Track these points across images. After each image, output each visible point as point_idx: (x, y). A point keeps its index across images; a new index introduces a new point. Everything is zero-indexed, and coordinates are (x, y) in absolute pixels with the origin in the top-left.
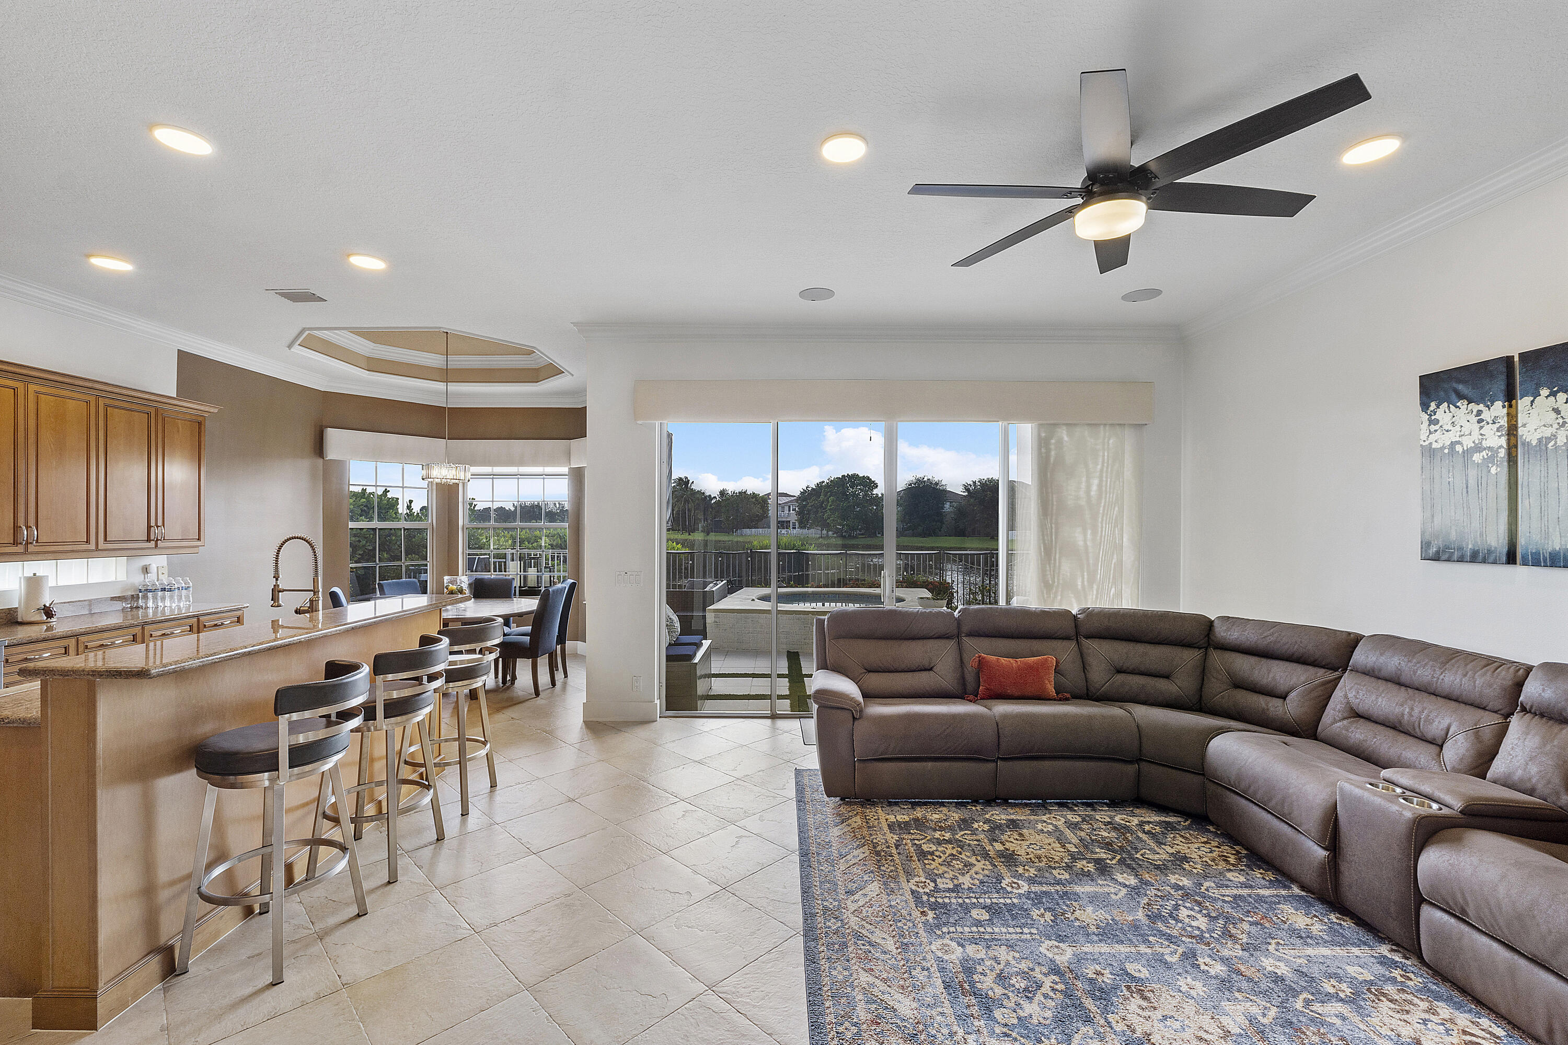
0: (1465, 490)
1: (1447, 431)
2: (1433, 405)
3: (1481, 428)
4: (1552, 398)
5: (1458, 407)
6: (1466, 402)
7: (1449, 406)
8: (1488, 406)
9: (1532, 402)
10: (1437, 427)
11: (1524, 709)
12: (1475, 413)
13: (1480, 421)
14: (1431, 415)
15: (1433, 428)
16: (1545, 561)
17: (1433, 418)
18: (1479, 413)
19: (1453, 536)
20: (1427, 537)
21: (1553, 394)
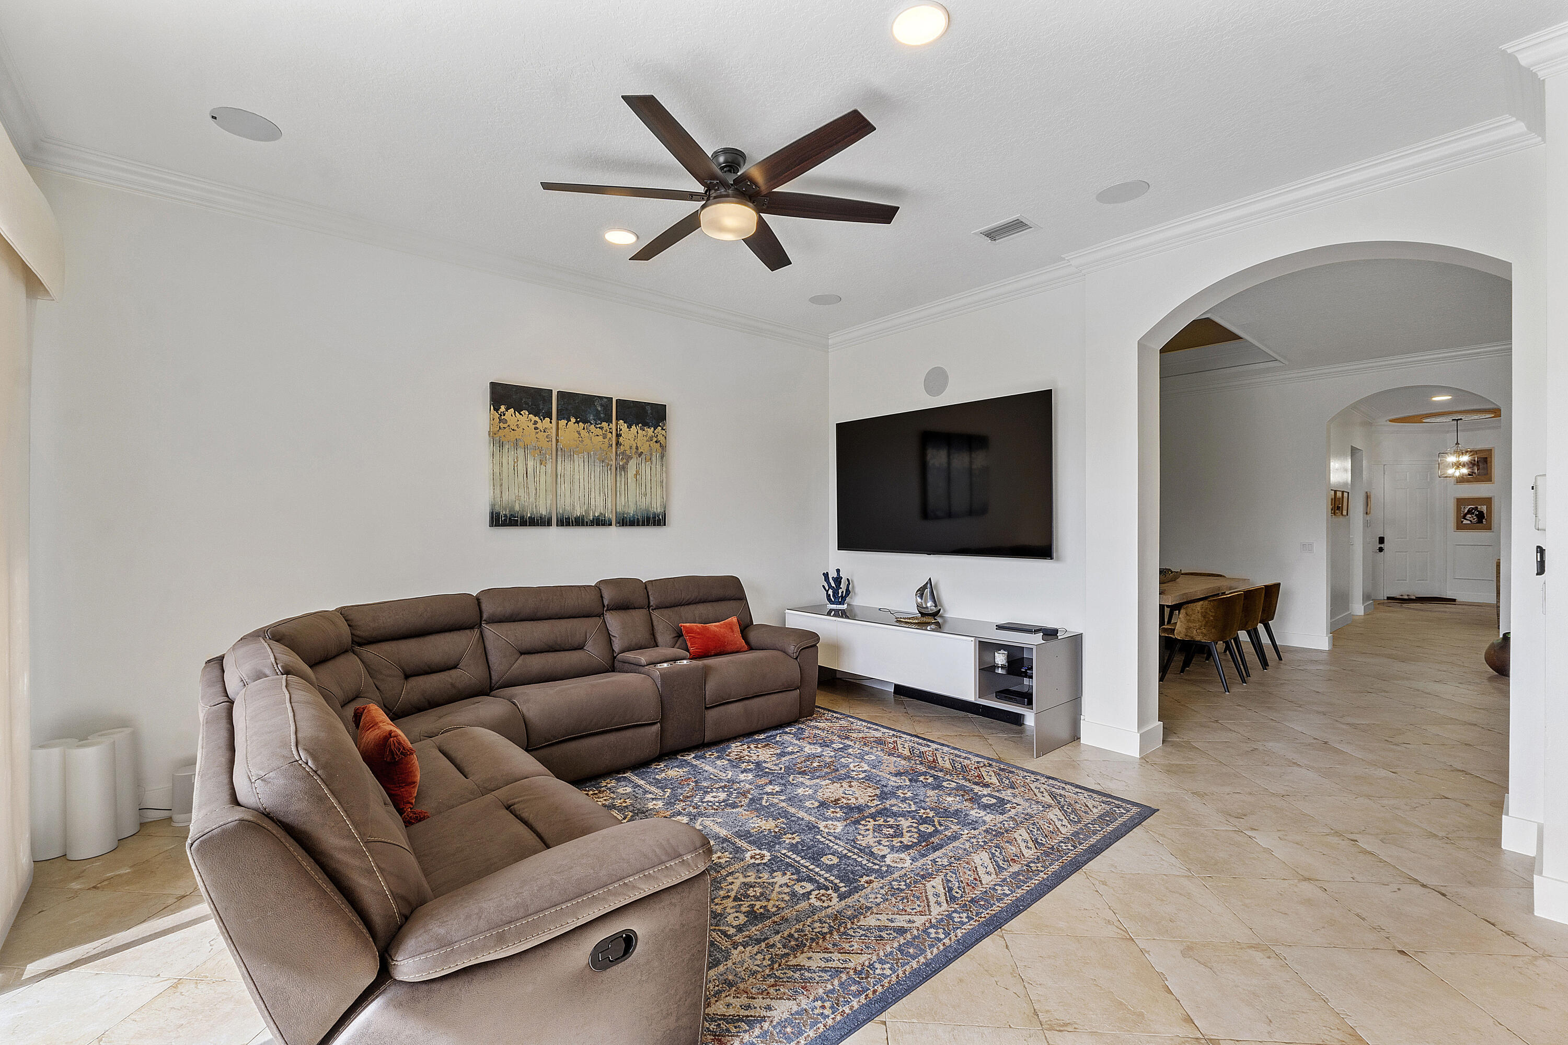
0: (525, 475)
1: (513, 430)
2: (503, 408)
3: (537, 433)
4: (576, 424)
5: (521, 414)
6: (527, 413)
7: (515, 412)
8: (541, 419)
9: (567, 424)
10: (505, 425)
11: (607, 610)
12: (532, 422)
13: (536, 428)
14: (501, 415)
15: (502, 425)
16: (572, 522)
17: (503, 417)
18: (536, 422)
19: (517, 508)
20: (497, 509)
21: (577, 422)
